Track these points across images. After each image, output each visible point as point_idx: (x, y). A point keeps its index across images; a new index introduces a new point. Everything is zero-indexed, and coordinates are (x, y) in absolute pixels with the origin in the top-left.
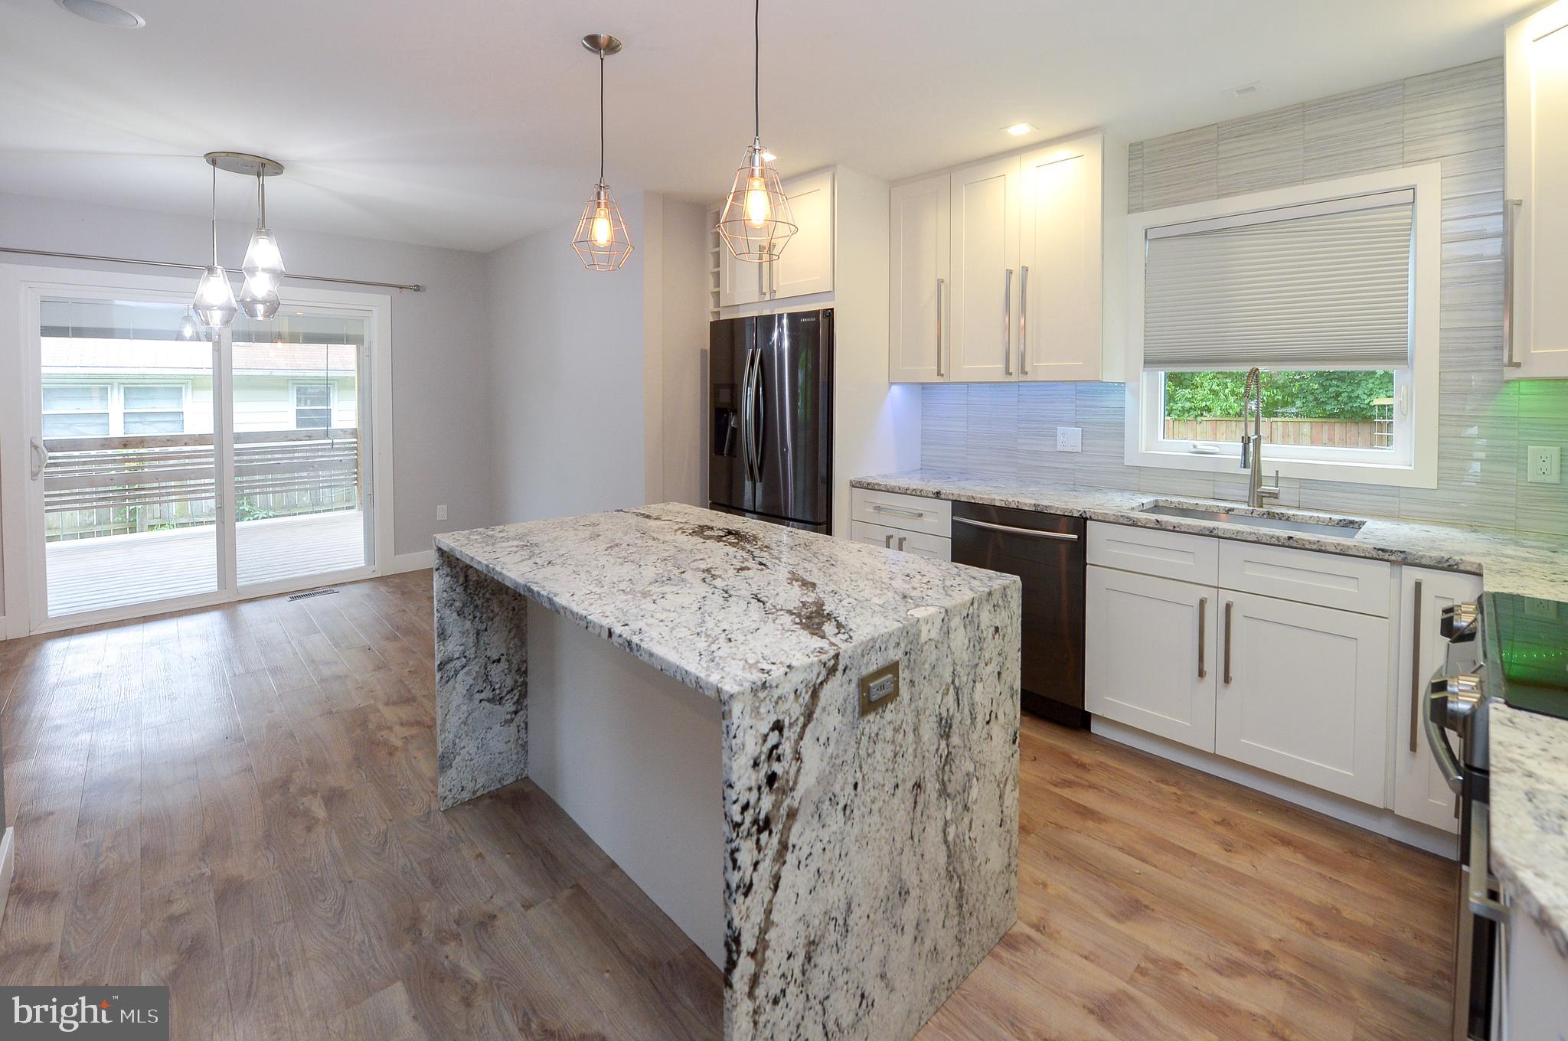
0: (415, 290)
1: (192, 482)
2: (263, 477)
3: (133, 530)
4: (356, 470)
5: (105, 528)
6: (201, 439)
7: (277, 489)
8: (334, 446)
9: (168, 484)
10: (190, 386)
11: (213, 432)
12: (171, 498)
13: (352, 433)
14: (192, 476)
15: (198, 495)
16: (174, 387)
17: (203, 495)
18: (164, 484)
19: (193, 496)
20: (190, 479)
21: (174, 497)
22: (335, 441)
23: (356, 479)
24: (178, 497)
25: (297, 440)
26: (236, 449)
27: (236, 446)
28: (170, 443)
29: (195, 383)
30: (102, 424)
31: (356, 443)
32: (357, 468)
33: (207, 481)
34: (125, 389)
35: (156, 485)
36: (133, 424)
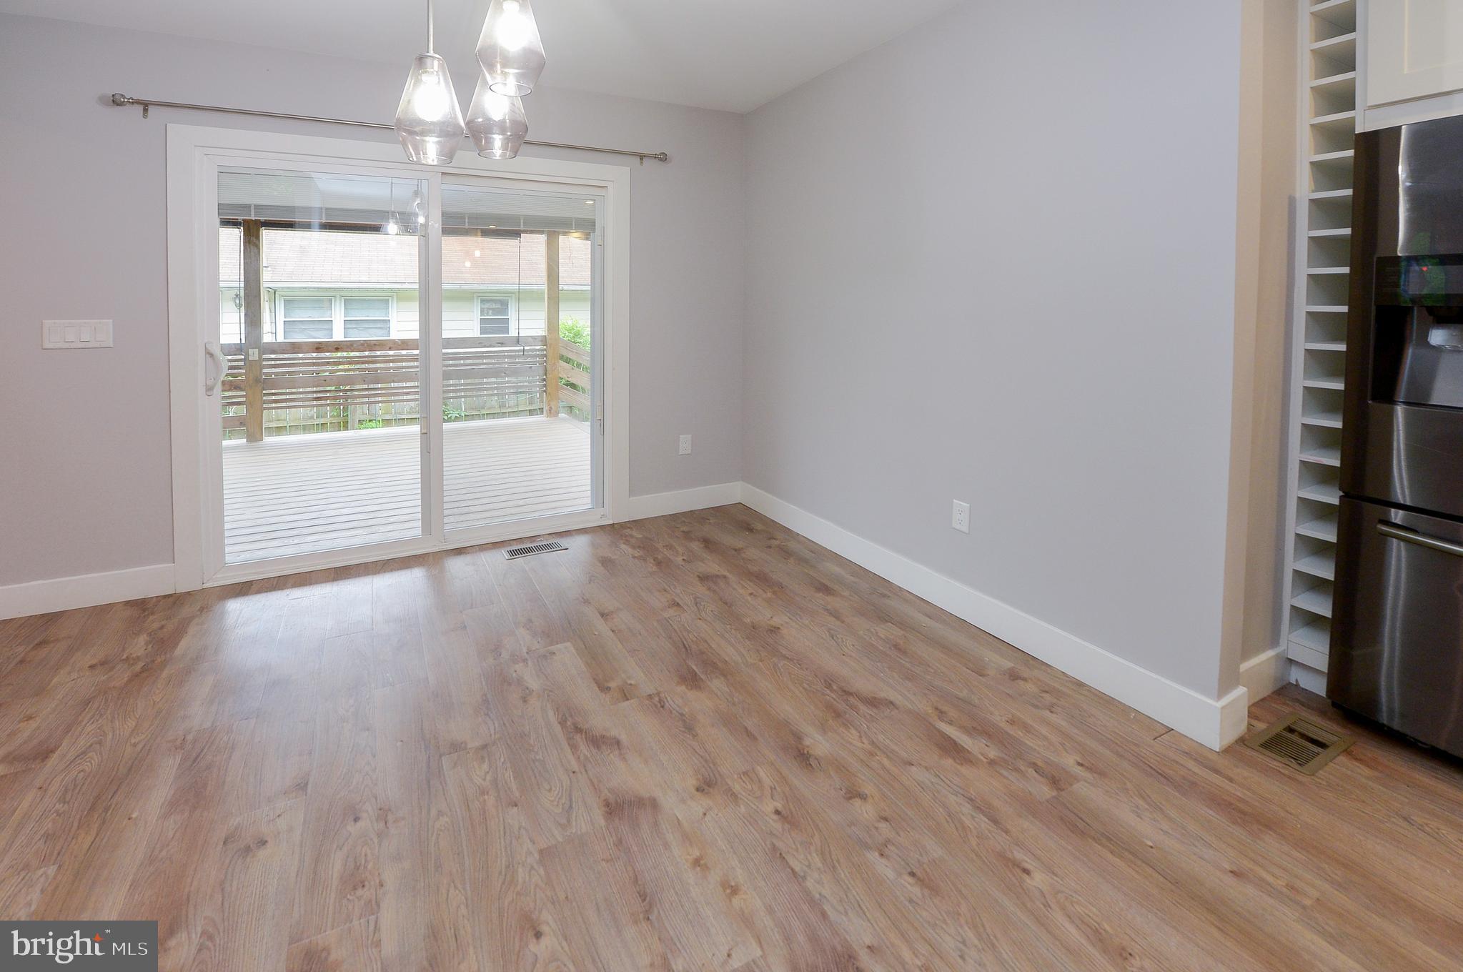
0: (661, 160)
1: (396, 385)
2: (457, 382)
3: (346, 428)
4: (545, 377)
5: (322, 421)
6: (405, 344)
7: (468, 394)
8: (525, 353)
9: (376, 386)
10: (395, 298)
11: (418, 338)
12: (377, 399)
13: (542, 341)
14: (395, 379)
15: (401, 398)
16: (382, 298)
17: (405, 397)
18: (371, 386)
19: (397, 398)
20: (394, 382)
21: (380, 399)
22: (526, 348)
23: (545, 386)
24: (385, 399)
25: (490, 346)
26: (444, 354)
27: (444, 351)
28: (377, 347)
29: (400, 295)
30: (327, 329)
31: (545, 350)
32: (546, 375)
33: (412, 384)
34: (345, 300)
35: (366, 386)
36: (350, 330)
